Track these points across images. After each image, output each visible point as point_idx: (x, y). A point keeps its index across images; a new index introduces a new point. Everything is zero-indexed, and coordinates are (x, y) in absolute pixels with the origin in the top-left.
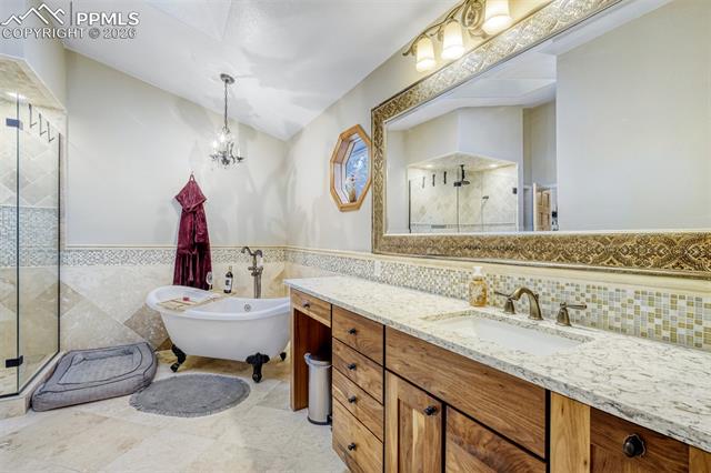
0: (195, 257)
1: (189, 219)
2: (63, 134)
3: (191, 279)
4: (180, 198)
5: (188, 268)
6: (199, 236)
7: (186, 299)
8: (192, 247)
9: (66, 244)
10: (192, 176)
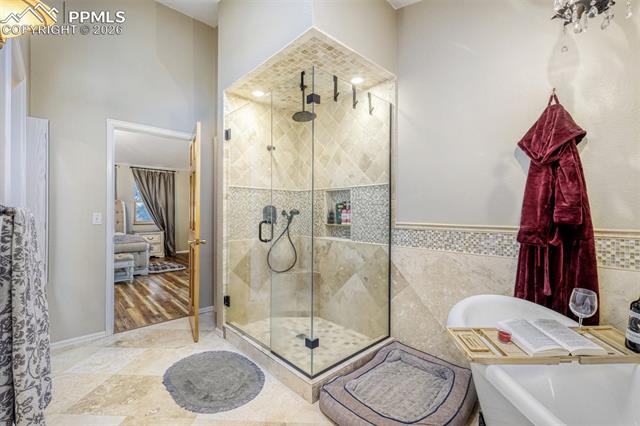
0: (554, 250)
1: (542, 180)
2: (394, 104)
3: (547, 290)
4: (526, 144)
5: (541, 270)
6: (563, 210)
7: (505, 337)
8: (548, 230)
9: (397, 222)
10: (554, 97)
